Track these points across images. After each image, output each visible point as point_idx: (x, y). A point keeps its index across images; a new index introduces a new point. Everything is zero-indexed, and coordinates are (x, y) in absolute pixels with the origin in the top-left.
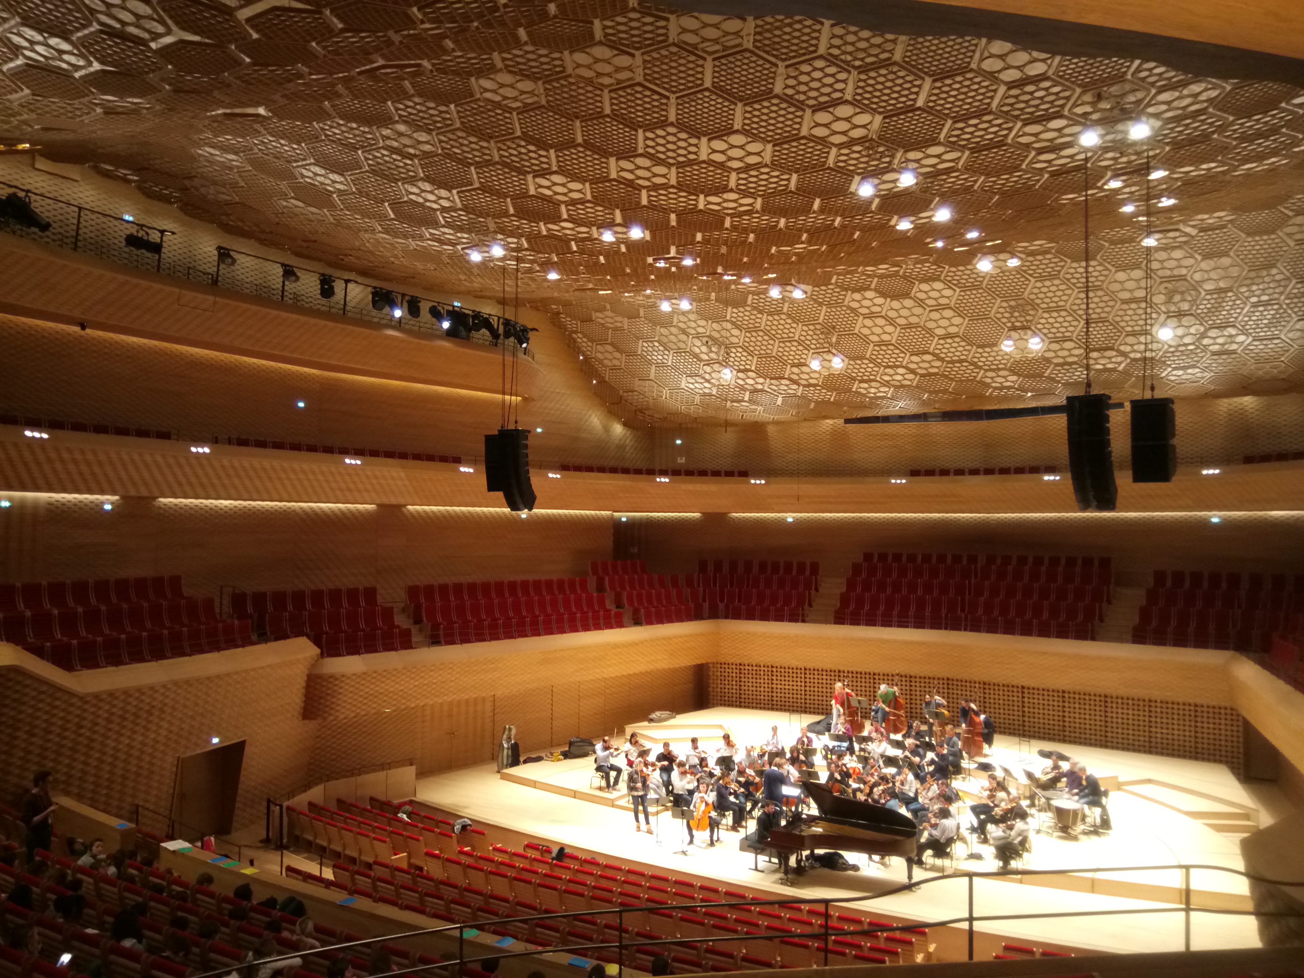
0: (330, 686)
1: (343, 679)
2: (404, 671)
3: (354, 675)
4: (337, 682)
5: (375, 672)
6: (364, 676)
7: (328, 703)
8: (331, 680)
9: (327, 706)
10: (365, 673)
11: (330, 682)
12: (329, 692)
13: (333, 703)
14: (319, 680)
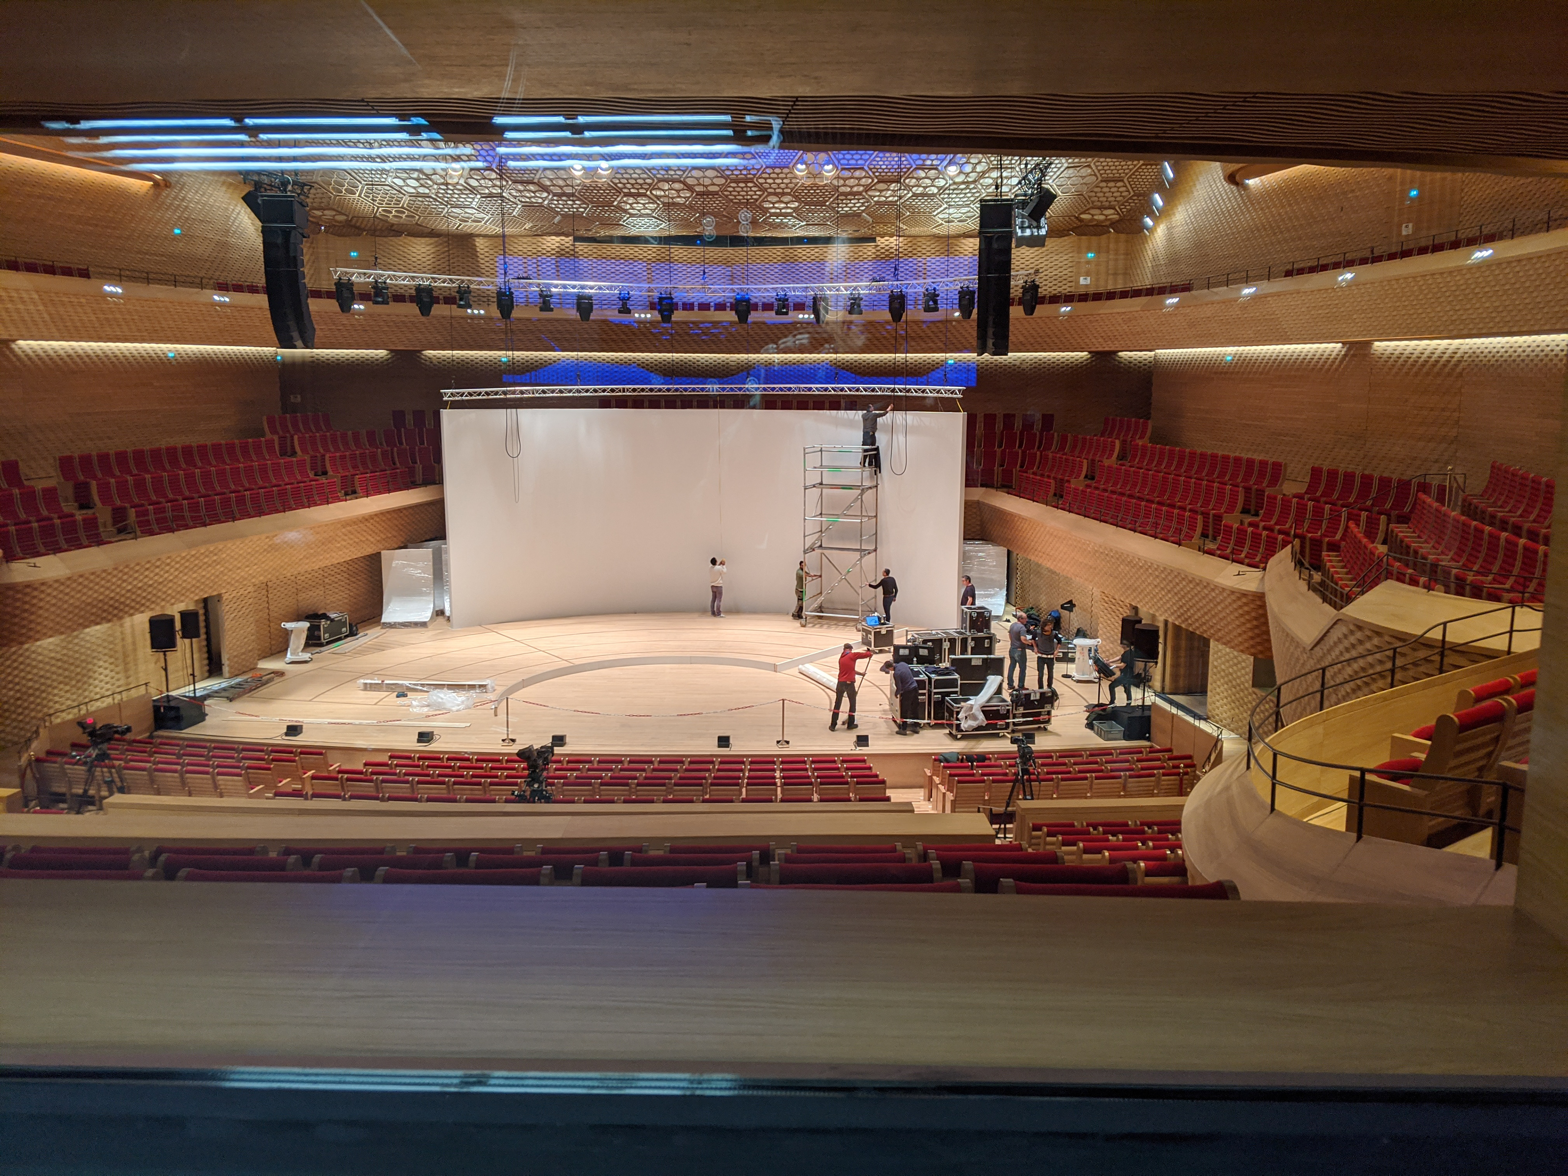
0: (27, 599)
1: (43, 588)
2: (115, 572)
3: (57, 581)
4: (35, 593)
5: (81, 576)
6: (68, 583)
7: (25, 623)
8: (28, 590)
9: (24, 627)
10: (69, 579)
11: (26, 594)
12: (27, 607)
13: (31, 622)
14: (11, 593)
